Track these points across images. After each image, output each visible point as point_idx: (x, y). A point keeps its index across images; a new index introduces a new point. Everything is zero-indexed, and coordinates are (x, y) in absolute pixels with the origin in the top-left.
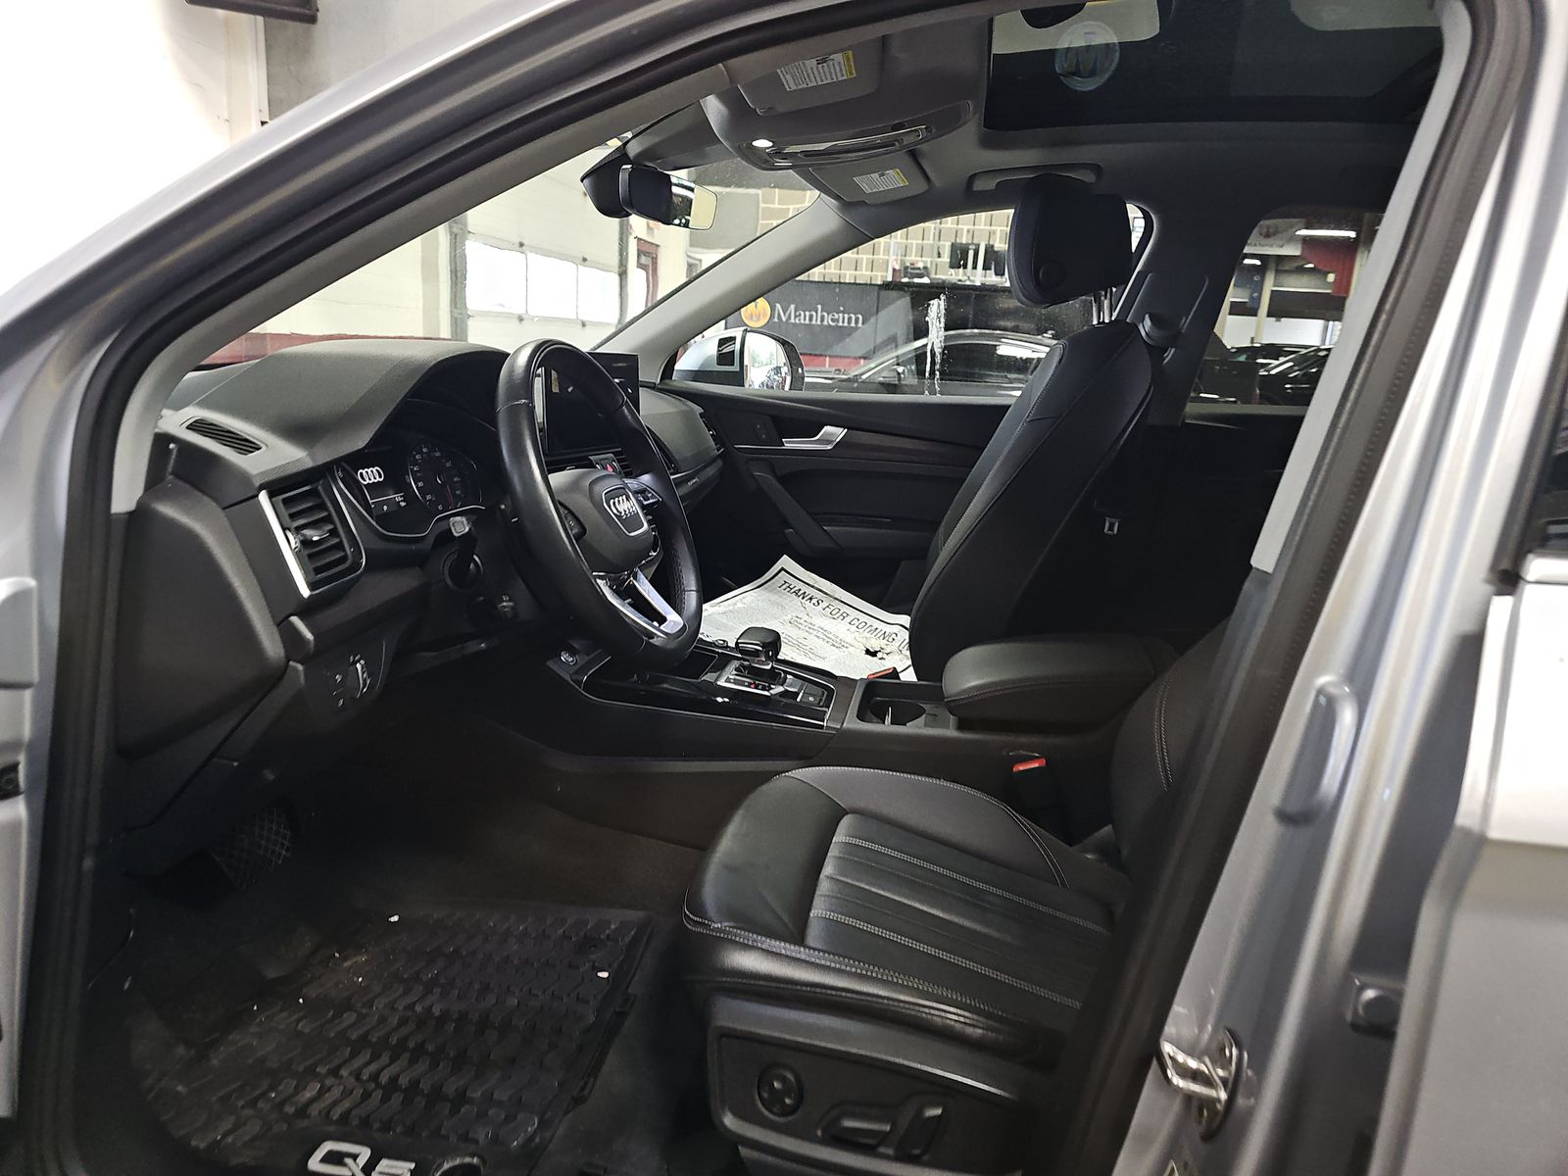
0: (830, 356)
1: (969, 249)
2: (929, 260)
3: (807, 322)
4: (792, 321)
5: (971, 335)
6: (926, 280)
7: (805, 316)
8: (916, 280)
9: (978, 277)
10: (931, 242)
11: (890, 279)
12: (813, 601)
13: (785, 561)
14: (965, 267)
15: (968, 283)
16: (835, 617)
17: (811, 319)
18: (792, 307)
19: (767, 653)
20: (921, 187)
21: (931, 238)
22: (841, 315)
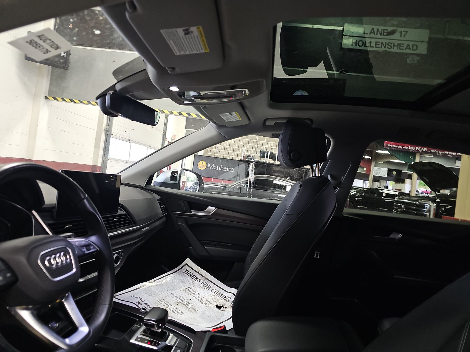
0: (224, 180)
1: (265, 153)
2: (254, 155)
3: (217, 169)
4: (213, 169)
5: (265, 177)
6: (253, 160)
7: (217, 167)
8: (250, 160)
9: (268, 160)
10: (255, 150)
11: (242, 159)
12: (197, 280)
13: (188, 261)
14: (264, 157)
15: (265, 162)
16: (206, 288)
17: (218, 169)
18: (213, 164)
19: (158, 326)
20: (246, 122)
21: (255, 149)
22: (227, 168)
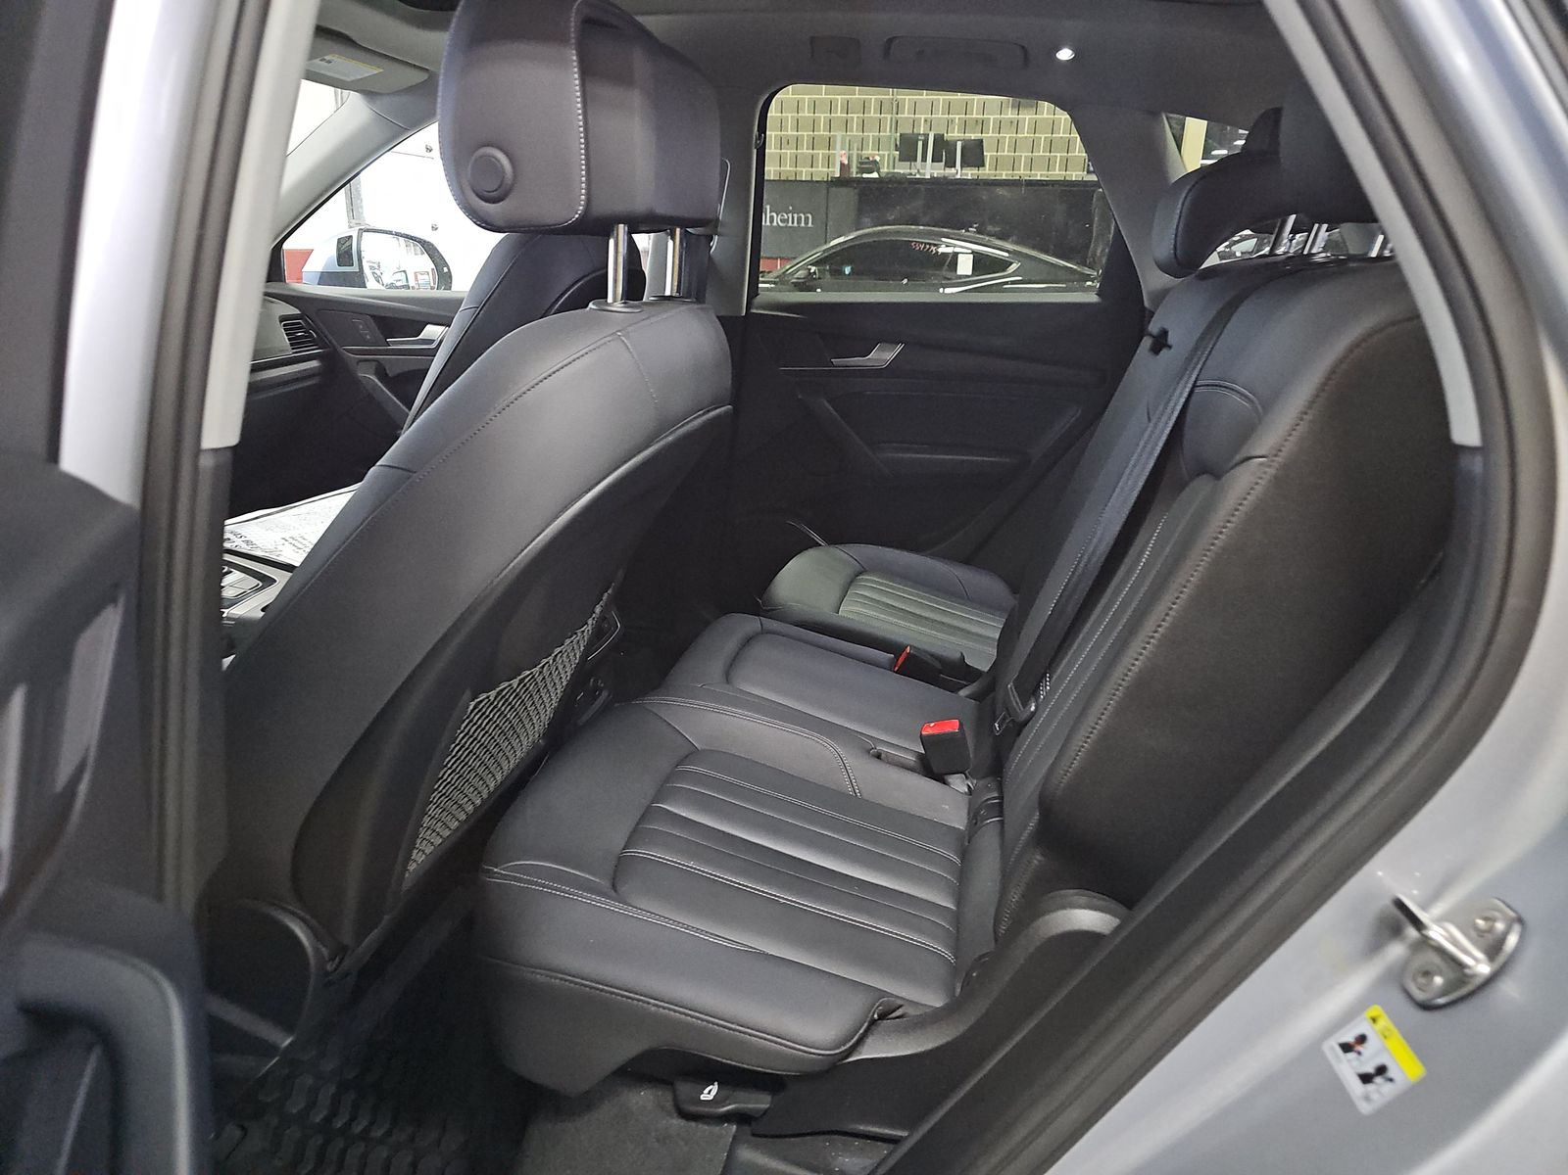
0: (781, 258)
1: (918, 140)
6: (875, 175)
8: (866, 175)
9: (929, 170)
10: (888, 134)
11: (838, 175)
14: (914, 159)
15: (918, 176)
21: (888, 129)
22: (790, 215)
